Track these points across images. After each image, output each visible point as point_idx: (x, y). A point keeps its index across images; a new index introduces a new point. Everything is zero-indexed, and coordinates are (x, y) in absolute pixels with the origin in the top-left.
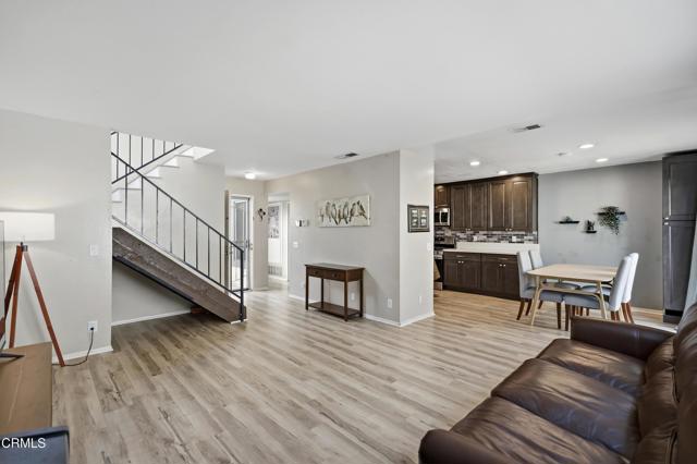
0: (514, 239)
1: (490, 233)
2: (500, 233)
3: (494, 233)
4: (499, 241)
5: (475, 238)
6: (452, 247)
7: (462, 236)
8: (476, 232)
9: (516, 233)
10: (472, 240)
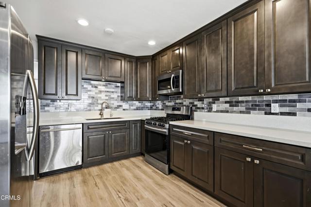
0: (275, 108)
1: (234, 99)
2: (250, 98)
3: (240, 99)
4: (248, 111)
5: (215, 107)
6: (188, 117)
7: (198, 104)
8: (216, 99)
9: (280, 97)
10: (210, 110)
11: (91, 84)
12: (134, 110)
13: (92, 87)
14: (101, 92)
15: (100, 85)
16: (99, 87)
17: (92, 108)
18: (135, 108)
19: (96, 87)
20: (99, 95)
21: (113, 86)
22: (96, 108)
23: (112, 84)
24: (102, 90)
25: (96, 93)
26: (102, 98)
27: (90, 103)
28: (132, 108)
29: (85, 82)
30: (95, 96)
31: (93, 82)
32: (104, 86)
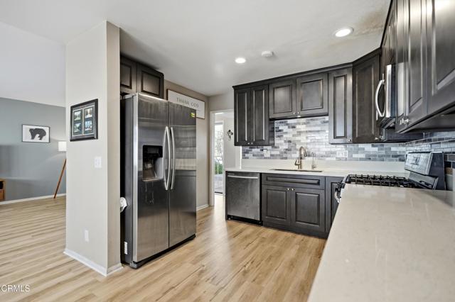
11: (287, 124)
12: (361, 159)
13: (289, 127)
14: (300, 133)
15: (299, 124)
16: (298, 127)
17: (289, 156)
18: (363, 156)
19: (294, 127)
20: (298, 138)
21: (319, 122)
22: (293, 155)
23: (317, 120)
24: (302, 130)
25: (293, 136)
26: (302, 141)
27: (287, 149)
28: (355, 156)
29: (280, 123)
30: (293, 139)
31: (289, 121)
32: (304, 124)
